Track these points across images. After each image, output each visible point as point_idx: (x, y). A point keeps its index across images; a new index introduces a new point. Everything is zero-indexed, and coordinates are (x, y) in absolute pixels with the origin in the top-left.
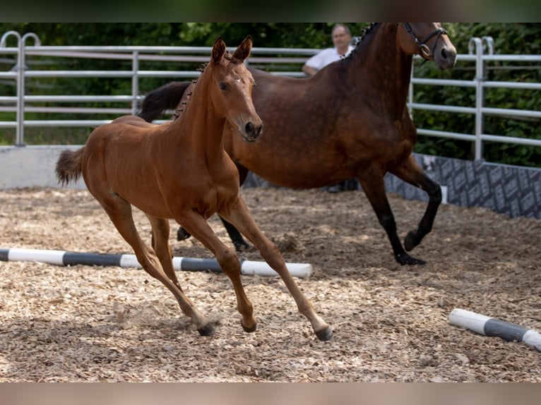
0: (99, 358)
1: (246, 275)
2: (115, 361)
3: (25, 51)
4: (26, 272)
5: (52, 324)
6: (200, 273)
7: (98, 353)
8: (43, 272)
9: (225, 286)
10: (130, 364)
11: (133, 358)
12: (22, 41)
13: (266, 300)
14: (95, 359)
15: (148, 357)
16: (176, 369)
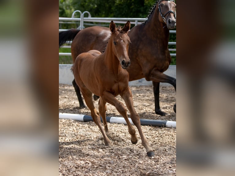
0: (78, 166)
1: (168, 128)
2: (85, 168)
3: (84, 19)
4: (63, 124)
5: (63, 149)
6: (146, 126)
7: (79, 164)
8: (71, 124)
9: (156, 133)
10: (91, 169)
11: (93, 166)
12: (82, 15)
13: (172, 140)
14: (76, 167)
15: (101, 166)
16: (112, 172)
